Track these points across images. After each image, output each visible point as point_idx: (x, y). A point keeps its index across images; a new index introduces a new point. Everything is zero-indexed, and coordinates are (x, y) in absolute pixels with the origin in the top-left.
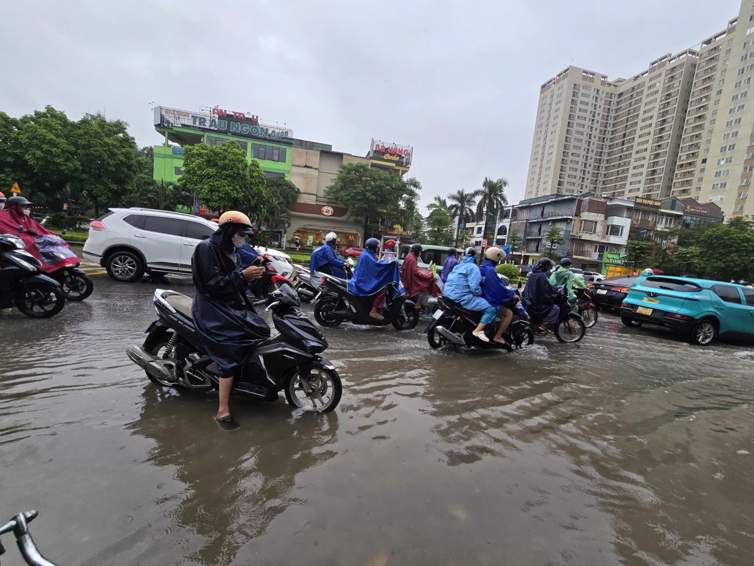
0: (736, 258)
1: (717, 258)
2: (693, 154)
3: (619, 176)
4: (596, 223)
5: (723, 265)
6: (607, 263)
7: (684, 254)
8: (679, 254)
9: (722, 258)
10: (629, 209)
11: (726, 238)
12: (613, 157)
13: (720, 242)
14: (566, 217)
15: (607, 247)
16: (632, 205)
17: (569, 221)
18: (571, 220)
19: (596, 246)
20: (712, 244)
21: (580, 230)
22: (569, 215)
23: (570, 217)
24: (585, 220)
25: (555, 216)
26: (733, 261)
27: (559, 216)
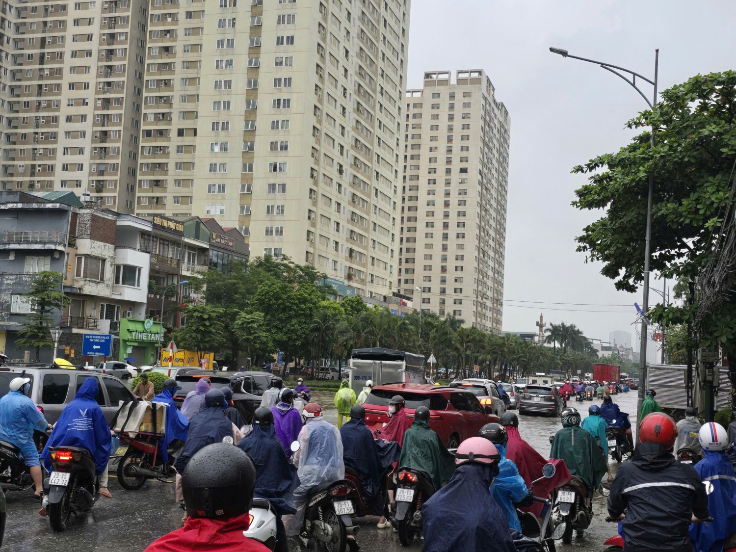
0: (297, 326)
1: (276, 327)
2: (163, 114)
3: (40, 130)
4: (104, 260)
5: (285, 338)
6: (128, 341)
7: (249, 323)
8: (242, 324)
9: (283, 327)
10: (144, 234)
11: (284, 297)
12: (24, 83)
13: (279, 302)
14: (53, 247)
15: (118, 307)
16: (148, 228)
17: (57, 256)
18: (62, 253)
19: (103, 306)
20: (270, 306)
21: (78, 275)
22: (60, 244)
23: (60, 248)
24: (87, 256)
25: (27, 242)
26: (294, 331)
27: (36, 243)
